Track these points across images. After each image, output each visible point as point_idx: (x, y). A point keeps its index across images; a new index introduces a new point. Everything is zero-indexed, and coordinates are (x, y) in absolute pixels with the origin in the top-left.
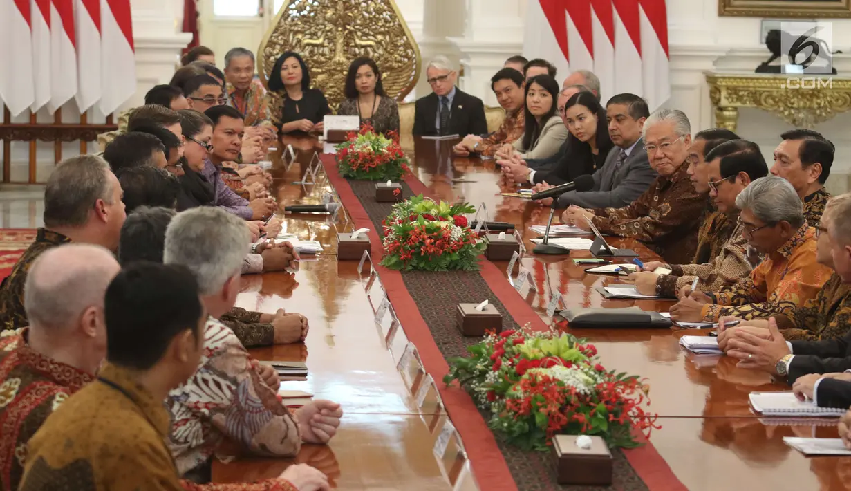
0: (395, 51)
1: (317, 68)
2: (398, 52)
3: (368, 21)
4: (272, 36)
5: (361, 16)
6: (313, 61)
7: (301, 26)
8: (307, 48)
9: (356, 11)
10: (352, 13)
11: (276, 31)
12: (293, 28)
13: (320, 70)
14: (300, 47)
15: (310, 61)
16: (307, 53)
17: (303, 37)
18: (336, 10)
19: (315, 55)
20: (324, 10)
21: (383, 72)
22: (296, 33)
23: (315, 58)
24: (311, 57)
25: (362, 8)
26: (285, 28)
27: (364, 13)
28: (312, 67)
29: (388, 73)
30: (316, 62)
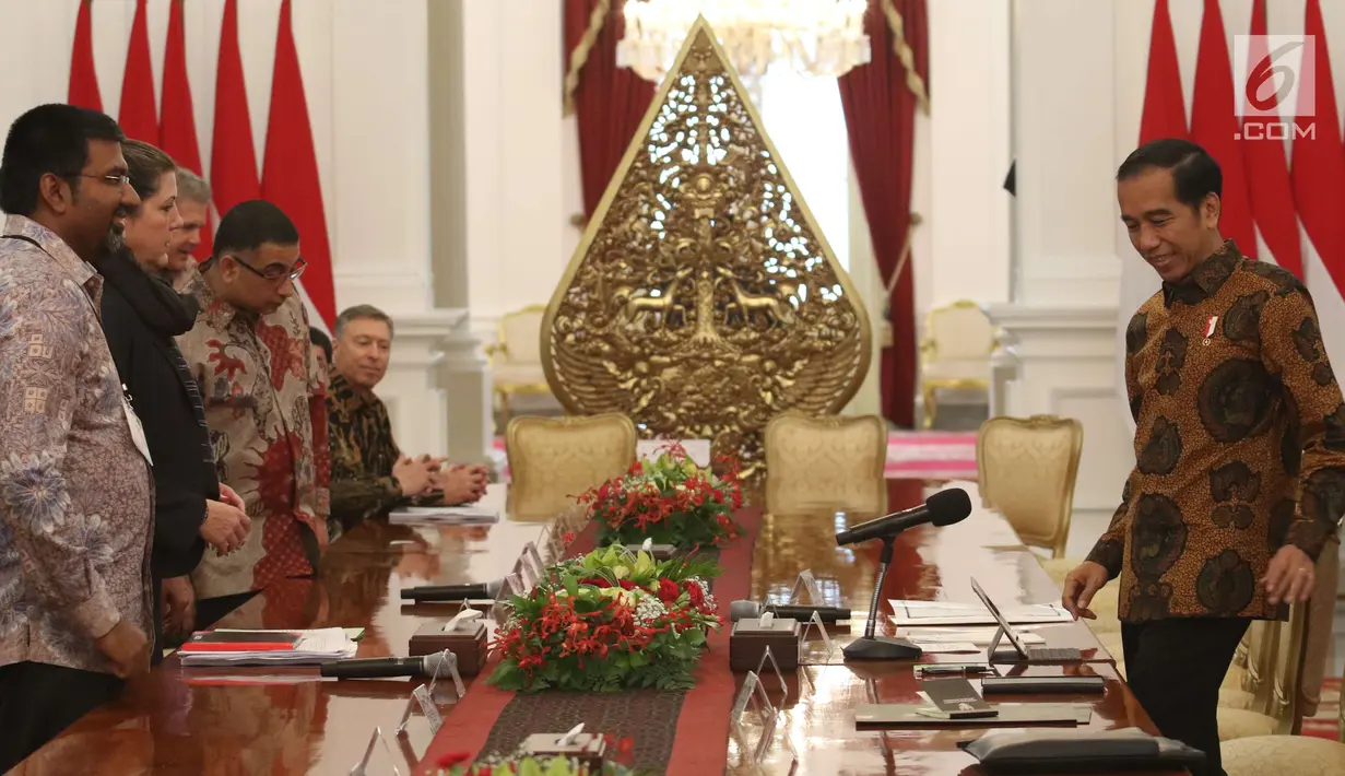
0: (818, 316)
1: (662, 355)
2: (825, 319)
3: (762, 257)
4: (568, 293)
5: (747, 248)
6: (653, 341)
7: (627, 271)
8: (640, 314)
9: (736, 239)
10: (729, 242)
11: (576, 281)
12: (610, 275)
13: (666, 359)
14: (627, 314)
15: (647, 342)
16: (640, 326)
17: (631, 293)
18: (696, 236)
19: (656, 329)
20: (672, 239)
21: (795, 360)
22: (620, 284)
23: (657, 335)
24: (648, 332)
25: (749, 231)
26: (595, 276)
27: (754, 241)
28: (652, 354)
29: (806, 361)
30: (658, 342)
